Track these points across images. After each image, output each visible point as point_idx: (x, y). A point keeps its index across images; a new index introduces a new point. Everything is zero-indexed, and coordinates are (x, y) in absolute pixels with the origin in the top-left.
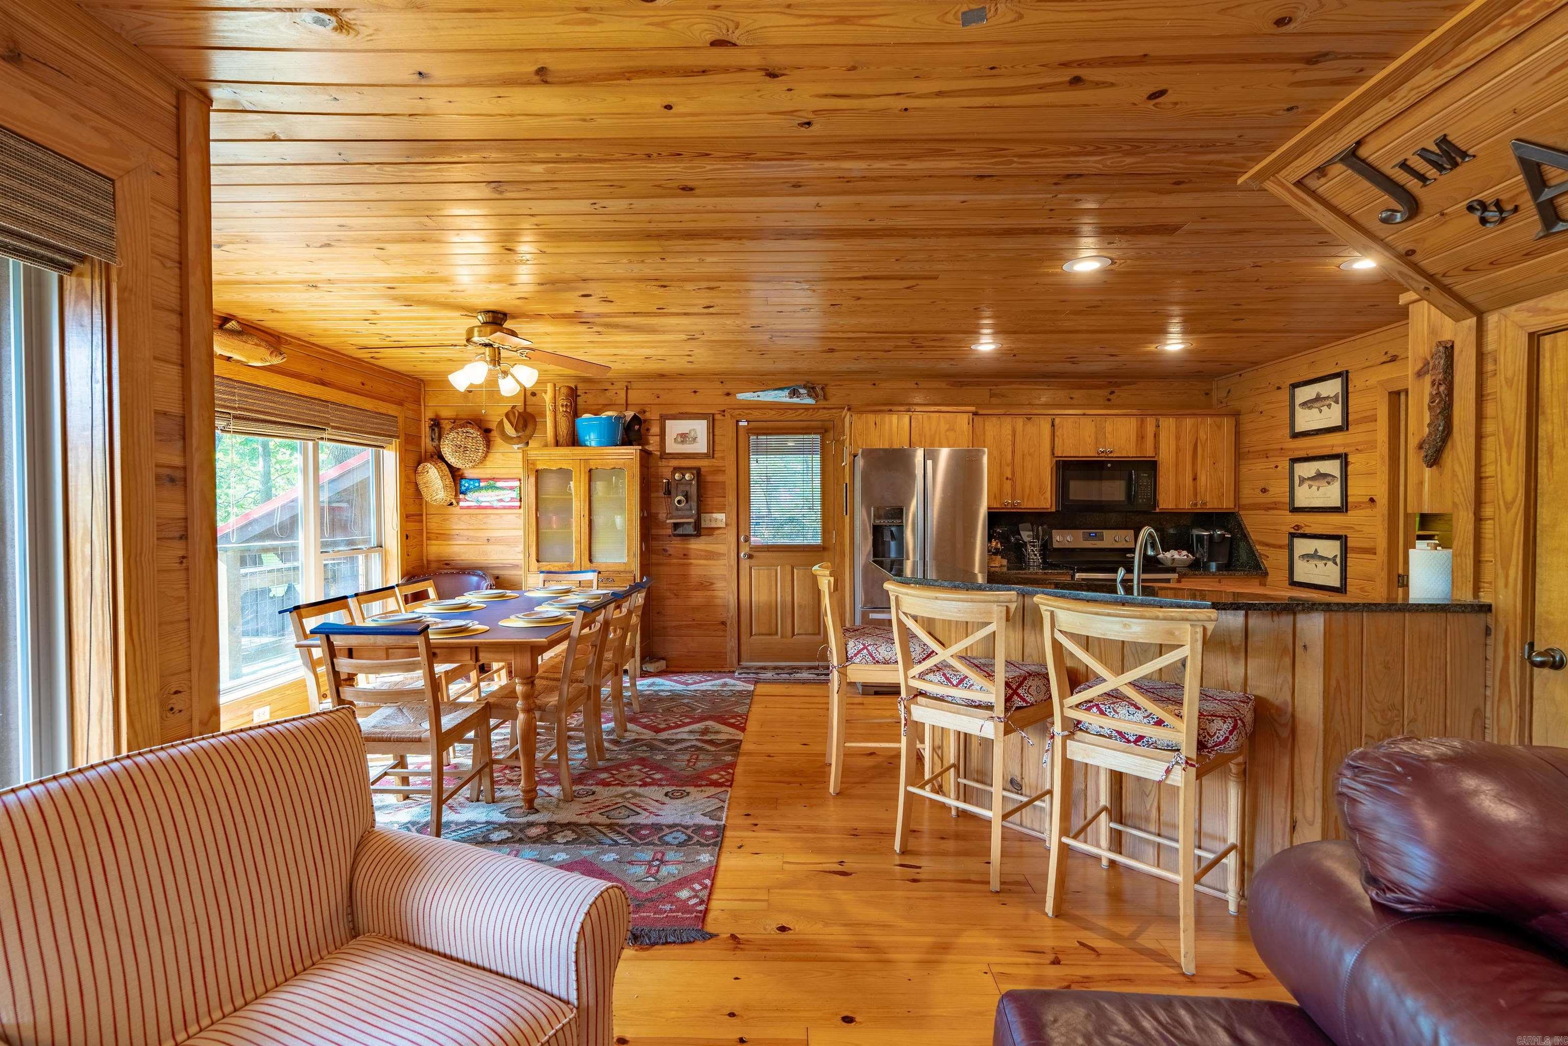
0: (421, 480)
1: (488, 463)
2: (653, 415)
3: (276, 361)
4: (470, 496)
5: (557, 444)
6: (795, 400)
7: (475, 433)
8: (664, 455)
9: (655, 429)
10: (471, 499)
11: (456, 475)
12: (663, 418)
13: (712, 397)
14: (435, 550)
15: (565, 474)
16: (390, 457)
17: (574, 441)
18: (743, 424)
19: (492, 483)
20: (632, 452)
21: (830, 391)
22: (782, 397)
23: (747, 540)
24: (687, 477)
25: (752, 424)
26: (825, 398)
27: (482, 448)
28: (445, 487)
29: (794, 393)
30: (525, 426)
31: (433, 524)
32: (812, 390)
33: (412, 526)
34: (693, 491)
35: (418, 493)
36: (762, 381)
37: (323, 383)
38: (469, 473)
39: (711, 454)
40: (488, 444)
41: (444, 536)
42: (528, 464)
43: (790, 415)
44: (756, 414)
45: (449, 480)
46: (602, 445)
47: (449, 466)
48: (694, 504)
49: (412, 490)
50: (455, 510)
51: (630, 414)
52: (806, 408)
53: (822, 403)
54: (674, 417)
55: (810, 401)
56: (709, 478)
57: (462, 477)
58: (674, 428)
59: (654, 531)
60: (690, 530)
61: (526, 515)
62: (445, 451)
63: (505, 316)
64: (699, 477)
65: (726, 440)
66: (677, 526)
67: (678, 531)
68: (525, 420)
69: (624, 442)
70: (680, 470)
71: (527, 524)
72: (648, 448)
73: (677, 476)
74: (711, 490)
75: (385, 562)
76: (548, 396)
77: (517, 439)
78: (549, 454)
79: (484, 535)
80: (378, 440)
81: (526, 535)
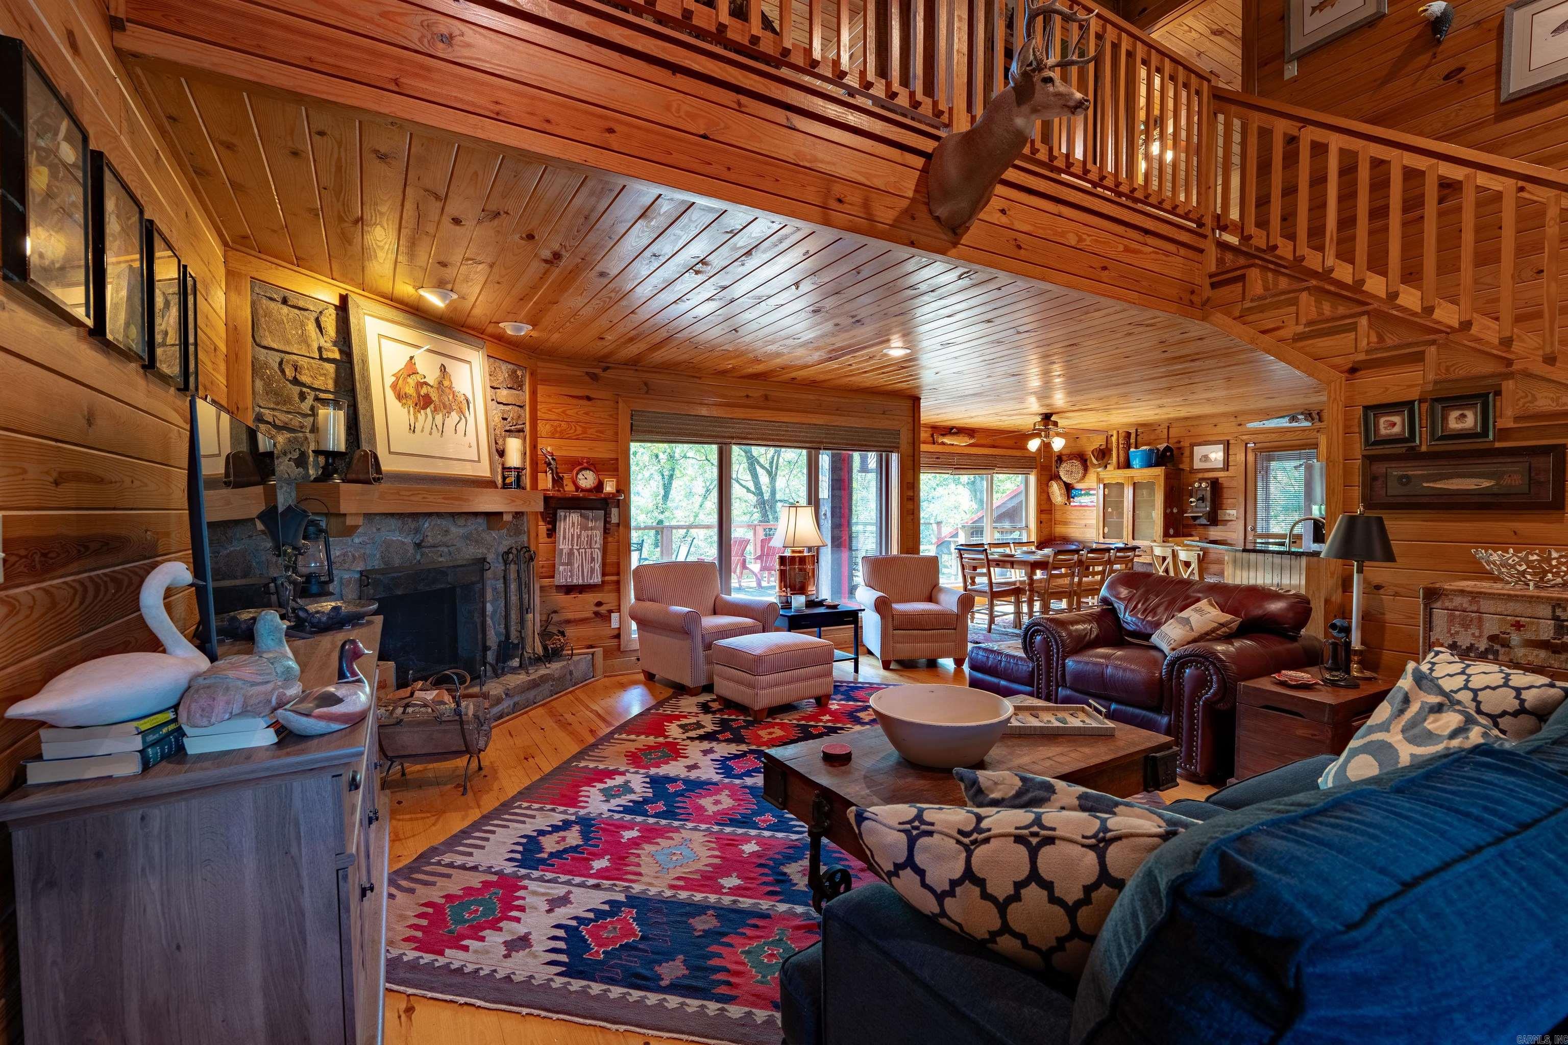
0: (1050, 491)
1: (1086, 479)
2: (1186, 444)
4: (1076, 499)
5: (1119, 468)
6: (1294, 424)
7: (1077, 463)
8: (1193, 471)
9: (1187, 453)
10: (1076, 501)
12: (1192, 445)
13: (1227, 429)
14: (1059, 530)
15: (1121, 485)
16: (1032, 478)
17: (1128, 465)
18: (1251, 445)
19: (1087, 492)
20: (1159, 471)
21: (1324, 415)
22: (1284, 423)
23: (1254, 529)
24: (1204, 485)
25: (1258, 445)
26: (1320, 420)
27: (1081, 471)
28: (1061, 495)
29: (1293, 419)
30: (1104, 457)
31: (1058, 516)
32: (1309, 416)
33: (1044, 516)
34: (1208, 495)
35: (1049, 499)
36: (1268, 414)
37: (994, 447)
38: (1079, 486)
39: (1227, 467)
40: (1086, 469)
41: (1065, 523)
42: (1100, 480)
43: (1289, 436)
44: (1261, 437)
45: (1064, 491)
46: (1142, 467)
47: (1064, 483)
48: (1208, 504)
49: (1044, 496)
50: (1068, 507)
51: (1161, 447)
52: (1304, 430)
53: (1318, 425)
54: (1200, 444)
55: (1307, 424)
56: (1226, 484)
57: (1073, 488)
58: (1199, 451)
59: (1185, 522)
60: (1204, 521)
61: (1098, 510)
62: (1062, 474)
63: (1051, 414)
64: (1215, 485)
65: (1238, 457)
66: (1195, 518)
67: (1198, 522)
68: (1103, 454)
69: (1157, 464)
70: (1201, 480)
71: (1098, 516)
72: (1181, 466)
73: (1196, 485)
74: (1227, 493)
75: (1029, 536)
76: (1114, 439)
77: (1099, 466)
78: (1113, 474)
79: (1084, 522)
80: (1026, 471)
81: (1098, 523)
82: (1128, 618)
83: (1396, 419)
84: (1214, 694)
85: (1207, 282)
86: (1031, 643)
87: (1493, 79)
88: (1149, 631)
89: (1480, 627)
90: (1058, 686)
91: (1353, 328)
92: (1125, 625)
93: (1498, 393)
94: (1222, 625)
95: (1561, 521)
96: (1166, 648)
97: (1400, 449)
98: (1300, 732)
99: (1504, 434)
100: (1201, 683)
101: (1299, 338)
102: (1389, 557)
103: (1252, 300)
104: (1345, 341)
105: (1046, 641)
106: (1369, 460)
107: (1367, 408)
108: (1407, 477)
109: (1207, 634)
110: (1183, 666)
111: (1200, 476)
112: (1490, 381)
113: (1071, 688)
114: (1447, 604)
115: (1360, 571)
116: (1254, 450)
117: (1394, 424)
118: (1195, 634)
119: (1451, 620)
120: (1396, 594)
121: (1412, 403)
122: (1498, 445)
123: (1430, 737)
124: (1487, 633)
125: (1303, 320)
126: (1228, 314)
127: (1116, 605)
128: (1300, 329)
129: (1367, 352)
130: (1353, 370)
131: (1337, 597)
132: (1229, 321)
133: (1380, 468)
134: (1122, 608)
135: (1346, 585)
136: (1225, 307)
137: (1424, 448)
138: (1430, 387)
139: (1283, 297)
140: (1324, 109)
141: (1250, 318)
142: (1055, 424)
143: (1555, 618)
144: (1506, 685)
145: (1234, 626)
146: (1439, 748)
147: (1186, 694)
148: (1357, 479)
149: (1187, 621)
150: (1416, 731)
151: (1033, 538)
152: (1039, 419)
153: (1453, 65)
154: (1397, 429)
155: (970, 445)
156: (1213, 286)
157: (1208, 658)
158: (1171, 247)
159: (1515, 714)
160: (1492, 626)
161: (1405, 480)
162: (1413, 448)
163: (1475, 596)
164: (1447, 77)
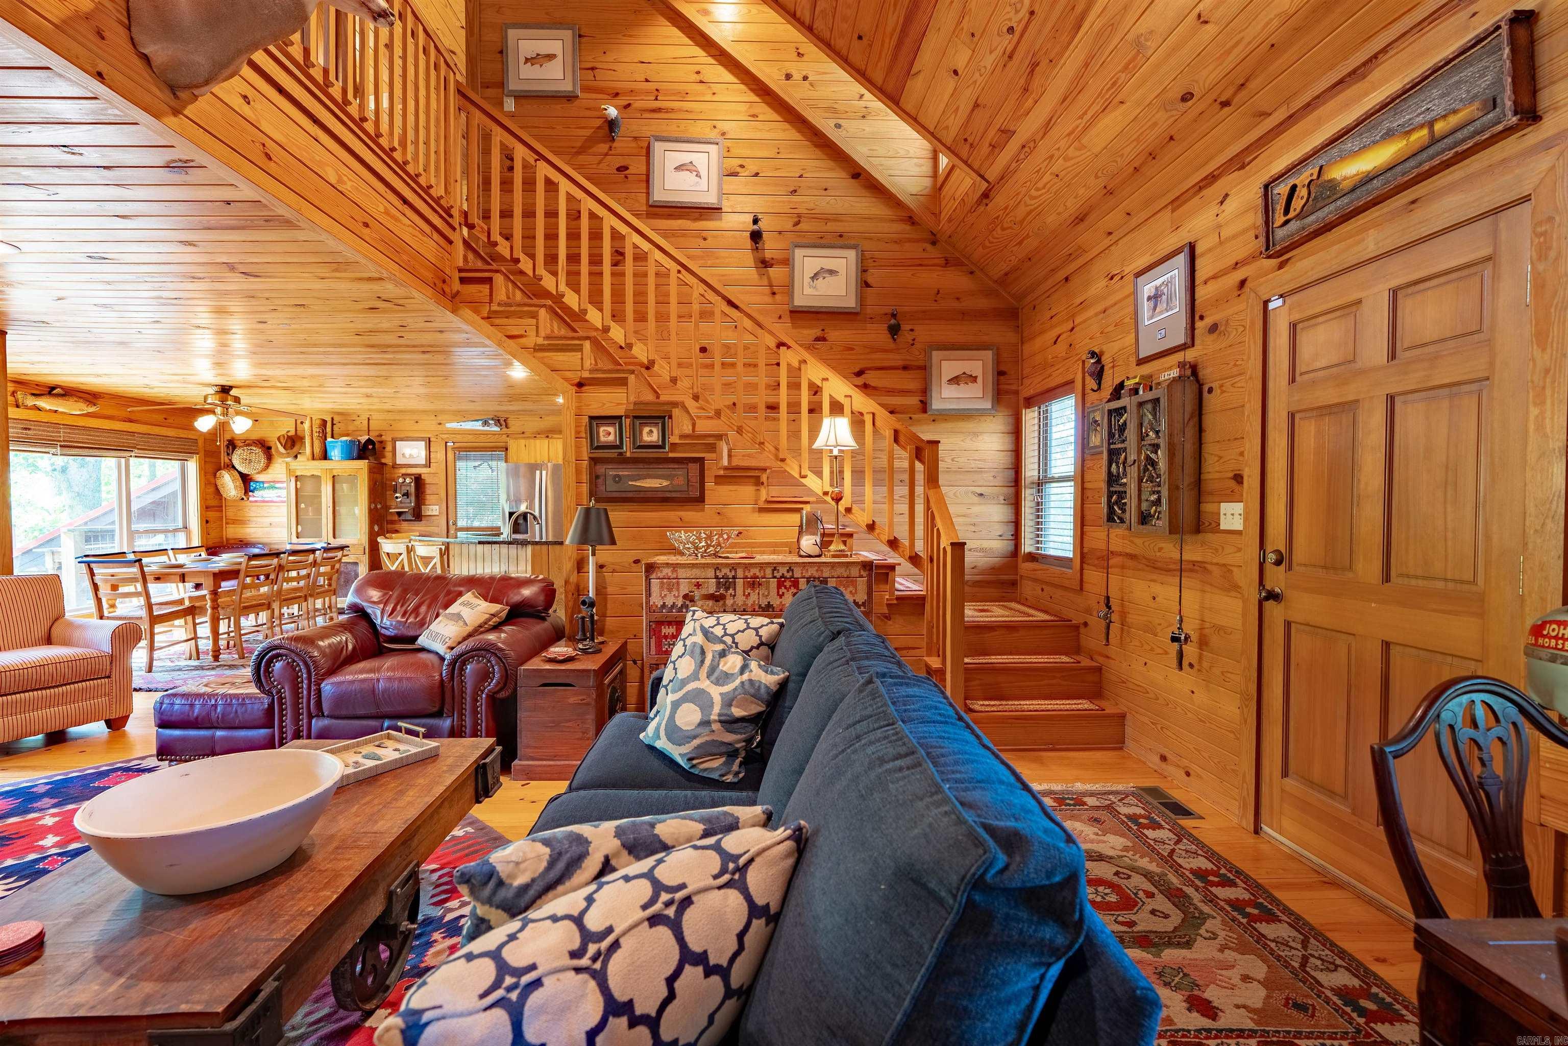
0: (219, 483)
1: (270, 470)
2: (387, 438)
3: (92, 409)
4: (256, 493)
5: (313, 459)
6: (486, 428)
7: (257, 450)
8: (395, 466)
9: (389, 448)
10: (257, 495)
11: (246, 479)
12: (394, 440)
13: (428, 426)
14: (235, 531)
15: (317, 478)
16: (192, 466)
17: (325, 456)
18: (450, 444)
19: (273, 485)
20: (363, 464)
21: (510, 422)
22: (478, 426)
23: (455, 524)
24: (408, 480)
25: (457, 445)
26: (507, 427)
27: (263, 461)
28: (236, 487)
29: (486, 423)
30: (293, 445)
31: (230, 513)
32: (498, 422)
33: (212, 515)
34: (413, 490)
35: (218, 492)
36: (464, 416)
37: (131, 421)
38: (260, 478)
39: (429, 464)
40: (269, 458)
41: (240, 522)
42: (290, 471)
43: (482, 438)
44: (459, 438)
45: (239, 482)
46: (342, 459)
47: (240, 473)
48: (413, 498)
49: (211, 489)
50: (246, 503)
51: (364, 439)
52: (493, 434)
53: (504, 430)
54: (402, 440)
55: (497, 429)
56: (428, 481)
57: (251, 480)
58: (402, 447)
59: (389, 518)
60: (410, 517)
61: (289, 507)
62: (236, 462)
63: (231, 388)
64: (419, 481)
65: (438, 455)
66: (400, 514)
67: (402, 517)
68: (293, 442)
69: (360, 457)
70: (405, 475)
71: (289, 513)
72: (383, 461)
73: (401, 480)
74: (429, 490)
75: (189, 538)
76: (307, 425)
77: (288, 455)
78: (305, 465)
79: (268, 520)
80: (182, 456)
81: (289, 520)
82: (385, 622)
83: (611, 429)
84: (498, 683)
85: (456, 275)
86: (268, 672)
87: (645, 185)
88: (412, 633)
89: (678, 590)
90: (310, 717)
91: (580, 349)
92: (383, 631)
93: (670, 417)
94: (493, 615)
95: (703, 510)
96: (441, 649)
97: (612, 453)
98: (572, 700)
99: (674, 446)
100: (485, 675)
101: (538, 349)
102: (613, 542)
103: (499, 304)
104: (571, 359)
105: (291, 666)
106: (594, 461)
107: (592, 418)
108: (618, 476)
109: (480, 626)
110: (464, 663)
111: (403, 471)
112: (665, 408)
113: (331, 717)
114: (660, 575)
115: (594, 554)
116: (453, 449)
117: (609, 434)
118: (469, 629)
119: (662, 586)
120: (614, 571)
121: (620, 417)
122: (671, 455)
123: (726, 677)
124: (682, 594)
125: (542, 333)
126: (476, 311)
127: (369, 611)
128: (540, 341)
129: (591, 371)
130: (580, 385)
131: (574, 578)
132: (477, 318)
133: (601, 469)
134: (379, 613)
135: (580, 565)
136: (474, 304)
137: (628, 455)
138: (631, 407)
139: (526, 309)
140: (556, 153)
141: (497, 321)
142: (237, 400)
143: (716, 577)
144: (748, 627)
145: (504, 614)
146: (737, 682)
147: (469, 691)
148: (585, 477)
149: (458, 617)
150: (716, 674)
151: (196, 542)
152: (211, 390)
153: (620, 162)
154: (611, 438)
155: (88, 415)
156: (463, 281)
157: (488, 649)
158: (427, 228)
159: (758, 647)
160: (684, 589)
161: (618, 479)
162: (621, 454)
163: (675, 566)
164: (618, 169)
